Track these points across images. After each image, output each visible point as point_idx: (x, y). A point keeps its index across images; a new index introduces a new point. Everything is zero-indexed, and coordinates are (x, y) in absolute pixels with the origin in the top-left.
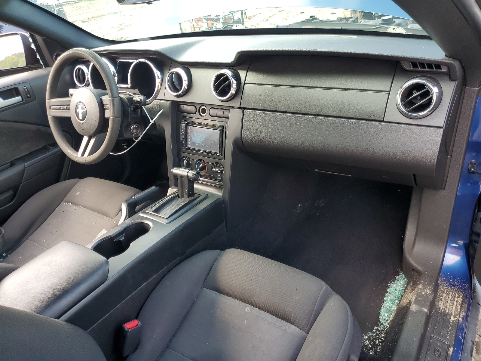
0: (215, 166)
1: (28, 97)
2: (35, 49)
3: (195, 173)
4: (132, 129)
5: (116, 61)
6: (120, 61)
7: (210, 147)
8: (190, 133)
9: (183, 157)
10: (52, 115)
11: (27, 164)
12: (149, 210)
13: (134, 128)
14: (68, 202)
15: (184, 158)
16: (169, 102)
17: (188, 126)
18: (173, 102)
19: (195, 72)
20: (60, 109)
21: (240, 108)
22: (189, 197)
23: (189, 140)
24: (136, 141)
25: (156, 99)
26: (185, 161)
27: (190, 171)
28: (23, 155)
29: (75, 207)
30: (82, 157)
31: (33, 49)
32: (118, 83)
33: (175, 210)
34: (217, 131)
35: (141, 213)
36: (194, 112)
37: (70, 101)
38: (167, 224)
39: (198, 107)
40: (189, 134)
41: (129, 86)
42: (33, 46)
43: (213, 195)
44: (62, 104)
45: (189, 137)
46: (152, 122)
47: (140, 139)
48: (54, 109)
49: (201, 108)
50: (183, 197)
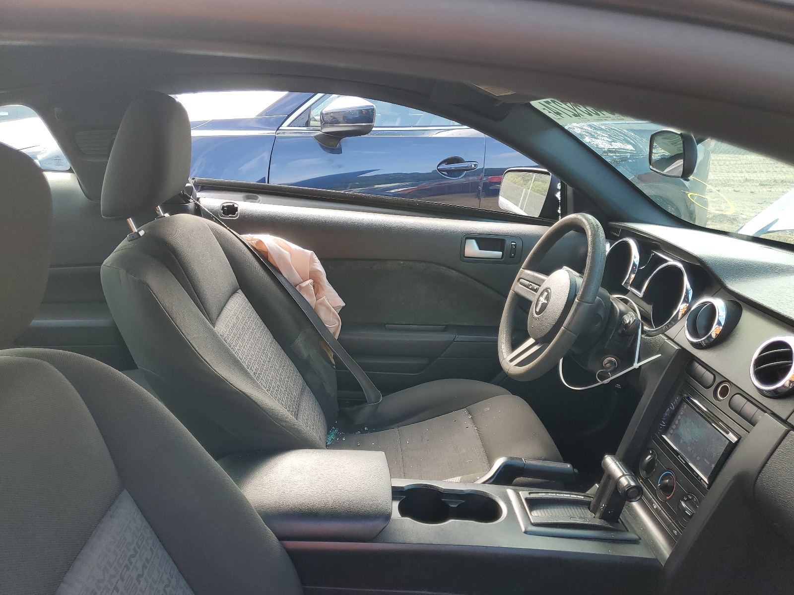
0: (688, 499)
1: (511, 257)
2: (559, 199)
3: (633, 484)
4: (606, 361)
5: (650, 251)
6: (655, 254)
7: (698, 458)
8: (681, 415)
9: (651, 449)
10: (515, 290)
11: (460, 338)
12: (524, 494)
13: (610, 362)
14: (470, 413)
15: (651, 452)
16: (677, 347)
17: (685, 403)
18: (683, 351)
19: (748, 318)
20: (527, 286)
21: (784, 421)
22: (601, 519)
23: (674, 427)
24: (599, 382)
25: (663, 334)
26: (649, 456)
27: (627, 477)
28: (466, 324)
29: (470, 424)
30: (509, 363)
31: (557, 198)
32: (632, 285)
33: (555, 521)
34: (725, 441)
35: (511, 489)
36: (709, 385)
37: (543, 281)
38: (526, 532)
39: (718, 380)
40: (679, 417)
41: (641, 295)
42: (558, 195)
43: (652, 545)
44: (534, 282)
45: (677, 422)
46: (636, 365)
47: (606, 381)
48: (521, 284)
49: (724, 386)
50: (594, 511)
